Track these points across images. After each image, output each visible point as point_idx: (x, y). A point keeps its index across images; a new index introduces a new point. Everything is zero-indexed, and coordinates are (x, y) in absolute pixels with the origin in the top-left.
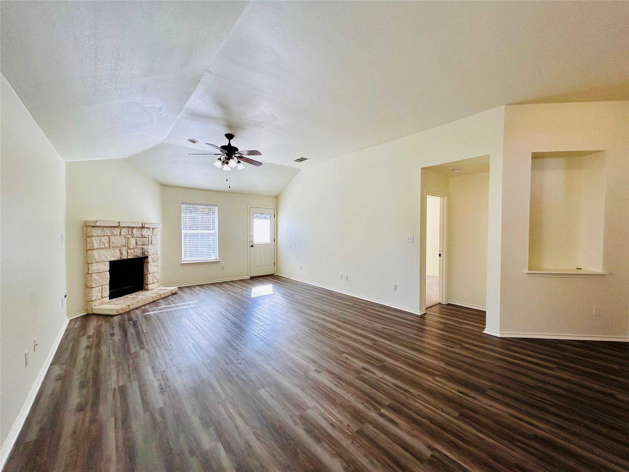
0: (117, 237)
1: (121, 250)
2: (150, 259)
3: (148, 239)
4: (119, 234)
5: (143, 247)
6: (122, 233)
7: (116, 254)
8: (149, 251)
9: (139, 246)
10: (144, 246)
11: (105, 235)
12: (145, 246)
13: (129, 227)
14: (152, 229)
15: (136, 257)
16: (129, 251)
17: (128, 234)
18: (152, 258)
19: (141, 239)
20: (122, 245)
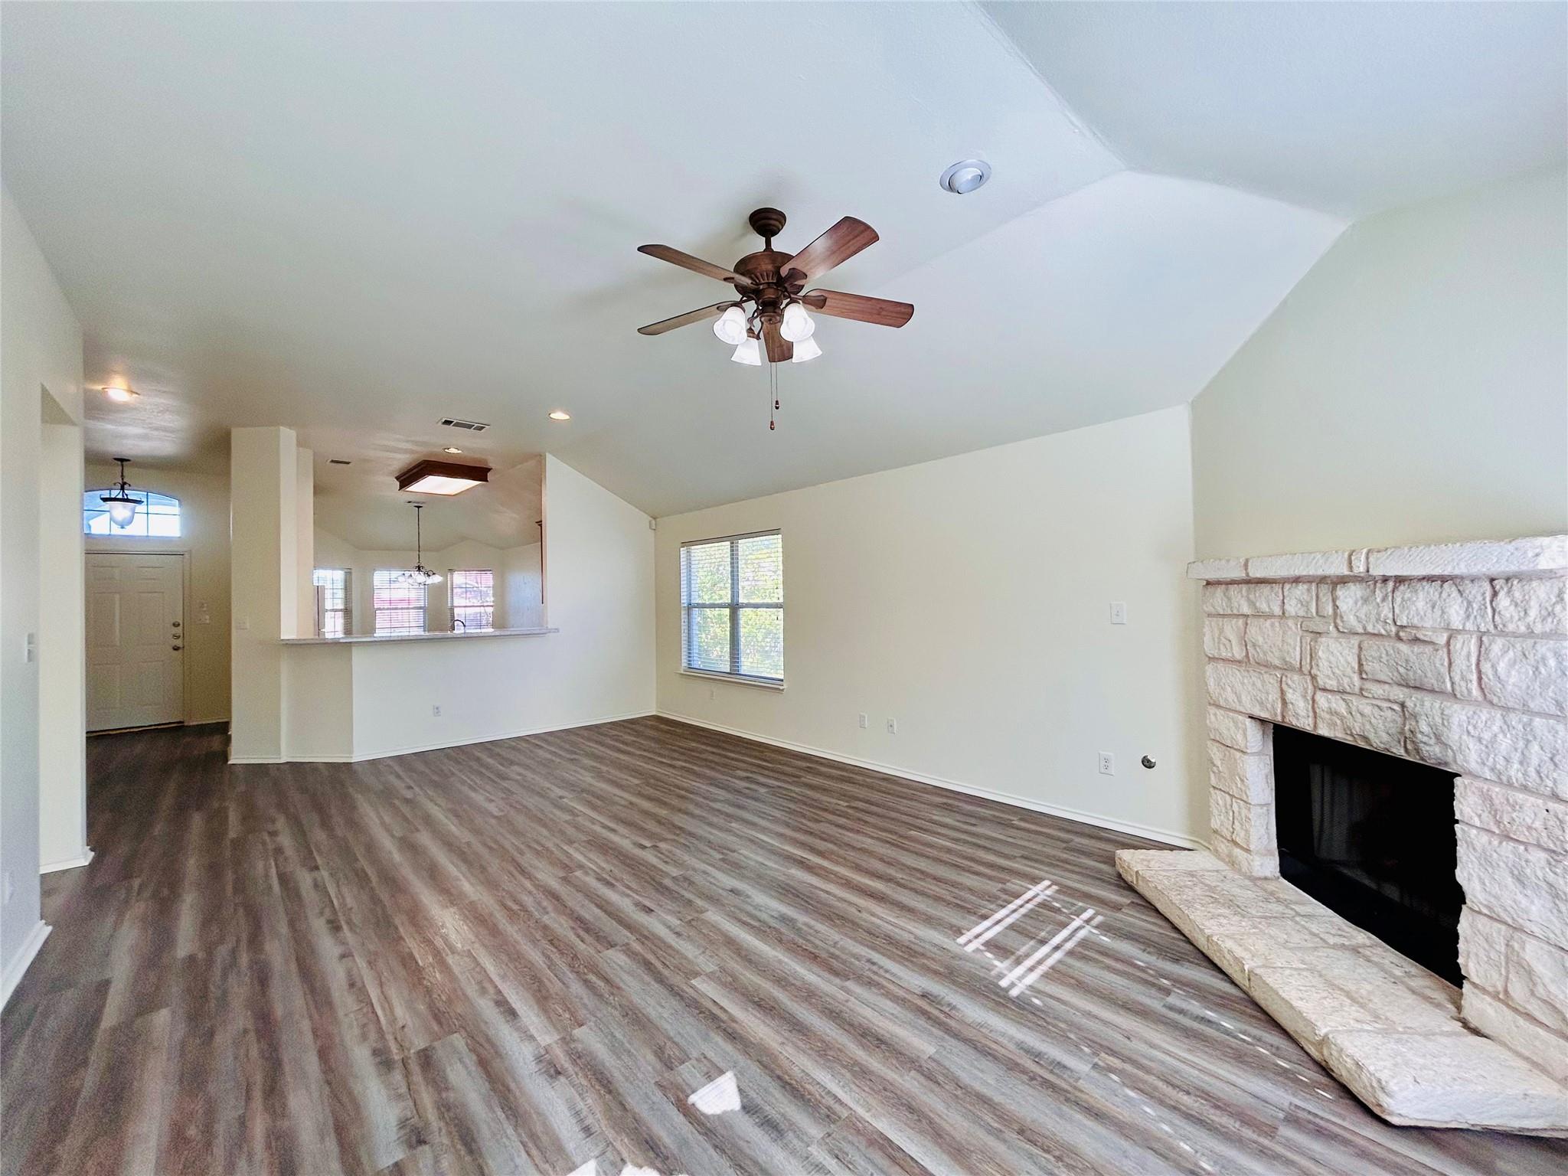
0: (1269, 622)
1: (1284, 686)
2: (1466, 804)
3: (1443, 653)
4: (1277, 611)
5: (1409, 704)
6: (1292, 608)
7: (1268, 693)
8: (1454, 736)
9: (1378, 690)
10: (1417, 695)
11: (1235, 612)
12: (1428, 699)
13: (1322, 580)
14: (1487, 586)
15: (1362, 744)
16: (1321, 698)
17: (1317, 612)
18: (1487, 798)
19: (1388, 644)
20: (1286, 662)
